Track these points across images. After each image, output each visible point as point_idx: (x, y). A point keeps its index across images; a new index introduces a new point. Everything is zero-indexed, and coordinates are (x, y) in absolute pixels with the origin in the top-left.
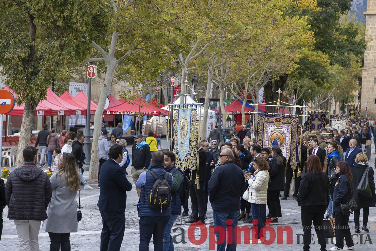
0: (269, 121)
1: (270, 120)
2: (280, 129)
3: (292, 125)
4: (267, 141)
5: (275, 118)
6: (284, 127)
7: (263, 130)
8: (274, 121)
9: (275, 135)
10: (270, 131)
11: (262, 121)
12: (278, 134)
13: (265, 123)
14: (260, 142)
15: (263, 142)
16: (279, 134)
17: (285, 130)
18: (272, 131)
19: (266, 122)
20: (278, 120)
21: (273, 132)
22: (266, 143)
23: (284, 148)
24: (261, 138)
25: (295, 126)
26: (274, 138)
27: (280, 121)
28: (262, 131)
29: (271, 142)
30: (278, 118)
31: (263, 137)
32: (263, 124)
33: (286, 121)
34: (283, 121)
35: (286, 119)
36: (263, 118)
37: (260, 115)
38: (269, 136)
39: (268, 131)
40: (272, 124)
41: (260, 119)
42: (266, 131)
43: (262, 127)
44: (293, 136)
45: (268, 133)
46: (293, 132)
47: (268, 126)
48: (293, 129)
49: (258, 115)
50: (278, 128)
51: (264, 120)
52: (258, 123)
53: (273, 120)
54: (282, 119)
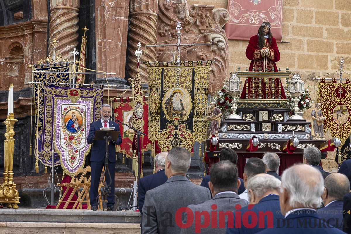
0: (60, 95)
1: (62, 92)
2: (78, 106)
3: (95, 100)
4: (59, 122)
5: (69, 90)
6: (83, 103)
7: (53, 107)
8: (69, 95)
9: (70, 113)
10: (63, 108)
11: (51, 95)
12: (74, 113)
13: (55, 98)
14: (49, 124)
15: (53, 124)
16: (77, 113)
17: (84, 107)
18: (65, 109)
19: (56, 96)
20: (74, 93)
21: (68, 110)
22: (58, 126)
23: (84, 132)
24: (49, 119)
25: (98, 101)
26: (68, 119)
27: (77, 95)
28: (50, 109)
29: (65, 124)
30: (74, 89)
31: (52, 117)
32: (53, 98)
33: (85, 94)
34: (81, 93)
35: (85, 92)
36: (53, 90)
37: (47, 86)
38: (62, 115)
39: (60, 109)
40: (66, 99)
41: (49, 92)
42: (57, 109)
43: (51, 103)
44: (95, 115)
45: (60, 112)
46: (96, 109)
47: (59, 102)
48: (95, 105)
49: (45, 86)
50: (75, 104)
51: (53, 93)
52: (46, 97)
53: (67, 93)
54: (80, 91)
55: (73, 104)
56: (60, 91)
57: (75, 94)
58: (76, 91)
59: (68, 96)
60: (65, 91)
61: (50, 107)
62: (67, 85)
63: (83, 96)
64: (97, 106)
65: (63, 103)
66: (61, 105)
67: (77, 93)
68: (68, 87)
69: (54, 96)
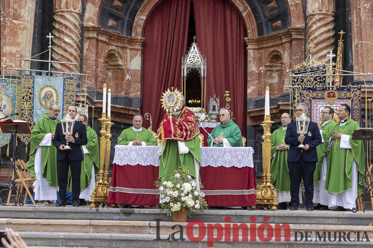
0: (318, 97)
1: (320, 95)
2: (335, 108)
3: (352, 101)
5: (326, 92)
10: (321, 110)
11: (308, 98)
13: (313, 101)
19: (314, 98)
20: (332, 95)
25: (356, 102)
27: (334, 97)
30: (332, 91)
32: (311, 101)
33: (343, 96)
34: (339, 95)
35: (343, 93)
36: (310, 93)
37: (305, 89)
38: (320, 117)
39: (318, 112)
40: (323, 101)
41: (306, 95)
42: (315, 111)
44: (354, 117)
45: (318, 114)
46: (354, 110)
47: (317, 104)
48: (353, 106)
49: (303, 89)
50: (332, 106)
51: (311, 96)
52: (303, 100)
53: (324, 95)
54: (337, 93)
56: (318, 94)
57: (332, 96)
58: (333, 93)
59: (325, 98)
60: (323, 94)
62: (324, 87)
63: (340, 97)
64: (355, 107)
65: (320, 106)
66: (318, 107)
67: (335, 95)
68: (325, 89)
69: (311, 99)
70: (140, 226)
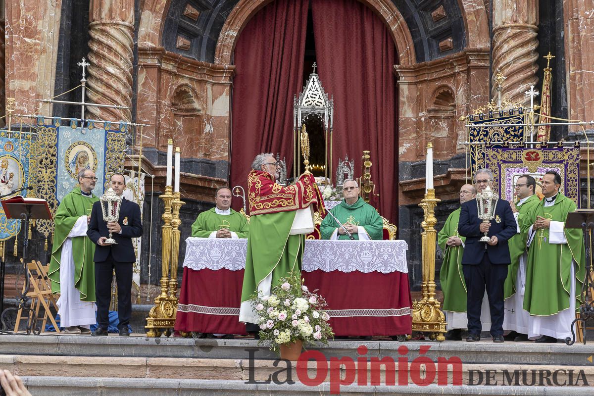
0: (511, 160)
1: (514, 156)
3: (566, 166)
7: (498, 180)
11: (495, 162)
13: (503, 166)
19: (504, 162)
20: (533, 156)
25: (572, 168)
30: (533, 150)
31: (499, 195)
32: (499, 166)
33: (551, 158)
34: (545, 157)
35: (551, 154)
36: (499, 153)
37: (490, 147)
39: (512, 183)
40: (519, 166)
41: (492, 157)
42: (507, 182)
43: (496, 173)
44: (568, 191)
46: (569, 181)
47: (510, 172)
48: (567, 174)
49: (487, 147)
51: (499, 158)
52: (487, 165)
53: (521, 157)
54: (542, 153)
55: (532, 174)
56: (511, 155)
57: (534, 158)
58: (535, 154)
59: (523, 161)
60: (519, 155)
61: (495, 180)
62: (522, 144)
63: (547, 160)
64: (570, 176)
65: (514, 174)
66: (512, 176)
67: (538, 157)
68: (523, 147)
69: (500, 162)
70: (226, 367)
